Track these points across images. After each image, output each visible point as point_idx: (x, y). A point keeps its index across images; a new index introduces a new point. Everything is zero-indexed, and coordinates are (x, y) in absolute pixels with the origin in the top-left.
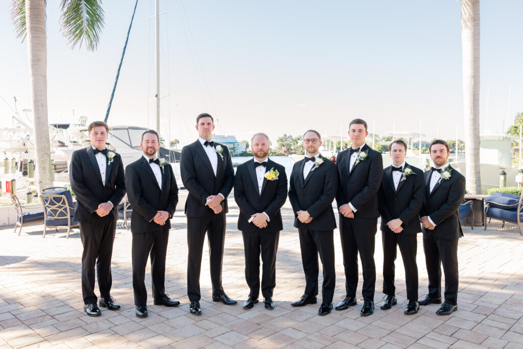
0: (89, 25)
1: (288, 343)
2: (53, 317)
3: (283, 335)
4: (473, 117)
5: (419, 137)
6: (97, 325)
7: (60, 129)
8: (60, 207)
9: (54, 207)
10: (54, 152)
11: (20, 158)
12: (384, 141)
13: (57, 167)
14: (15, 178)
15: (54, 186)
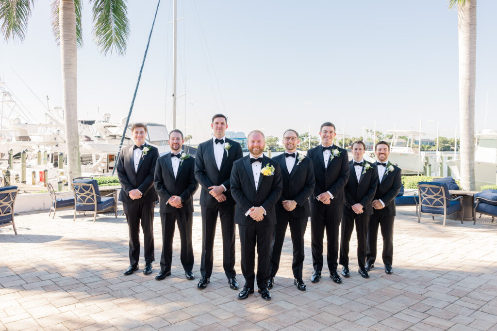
0: (117, 33)
1: (280, 312)
2: (85, 285)
3: (277, 306)
4: (468, 117)
5: (419, 135)
6: (121, 292)
7: (86, 125)
8: (88, 194)
9: (83, 195)
10: (81, 146)
11: (51, 150)
12: (388, 138)
13: (83, 159)
14: (47, 169)
15: (82, 176)
